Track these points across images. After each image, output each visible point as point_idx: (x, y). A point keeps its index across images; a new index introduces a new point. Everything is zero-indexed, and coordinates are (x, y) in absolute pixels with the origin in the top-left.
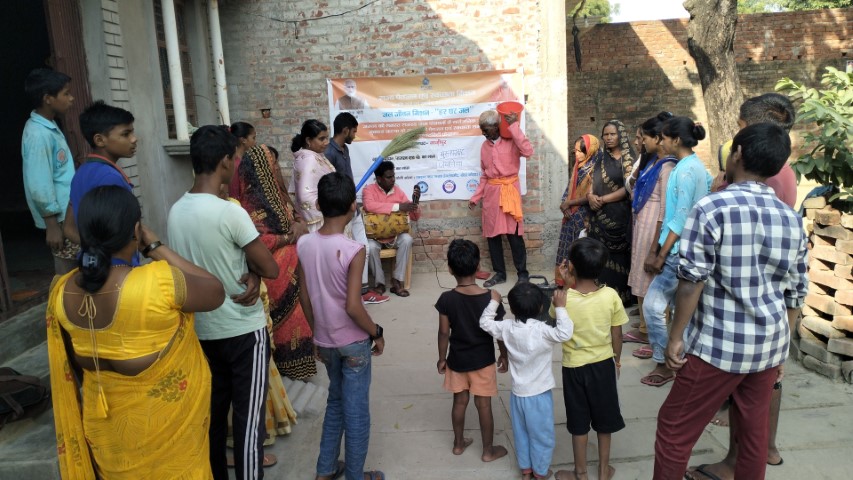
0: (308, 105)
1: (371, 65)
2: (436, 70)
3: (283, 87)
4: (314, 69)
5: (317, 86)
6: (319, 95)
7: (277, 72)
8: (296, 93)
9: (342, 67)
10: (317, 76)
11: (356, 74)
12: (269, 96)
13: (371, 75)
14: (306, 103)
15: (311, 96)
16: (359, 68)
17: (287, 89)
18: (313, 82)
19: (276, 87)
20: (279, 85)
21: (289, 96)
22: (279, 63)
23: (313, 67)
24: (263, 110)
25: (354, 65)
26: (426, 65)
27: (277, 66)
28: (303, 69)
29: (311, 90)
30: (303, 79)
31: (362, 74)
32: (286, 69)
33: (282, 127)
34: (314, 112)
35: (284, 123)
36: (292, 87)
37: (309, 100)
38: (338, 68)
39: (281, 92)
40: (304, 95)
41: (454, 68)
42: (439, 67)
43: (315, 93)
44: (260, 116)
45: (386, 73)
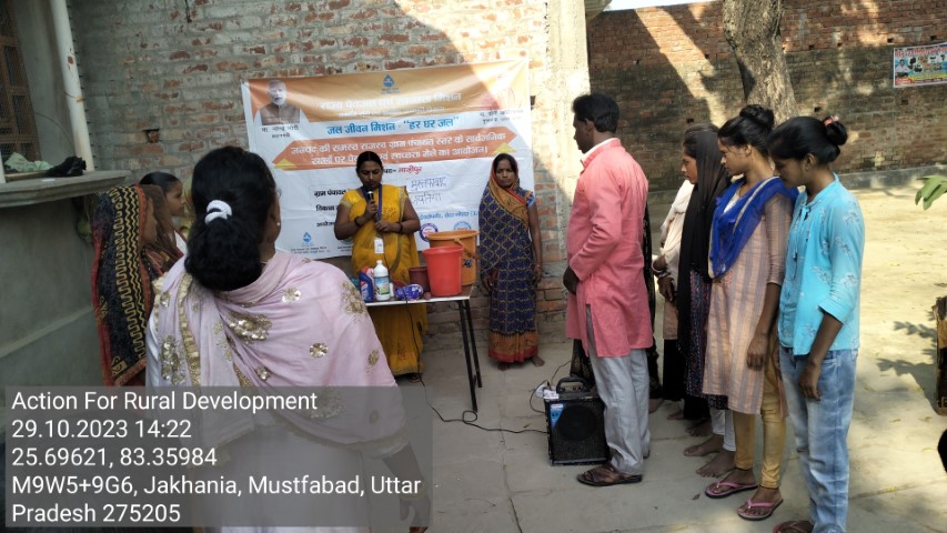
0: (216, 121)
1: (305, 59)
2: (402, 64)
3: (175, 95)
4: (221, 67)
5: (227, 93)
6: (231, 106)
7: (165, 74)
8: (196, 105)
9: (264, 64)
10: (227, 77)
11: (285, 73)
12: (154, 110)
13: (307, 74)
14: (212, 118)
15: (218, 108)
16: (289, 64)
17: (183, 99)
18: (221, 87)
19: (165, 96)
20: (170, 93)
21: (186, 109)
22: (167, 60)
23: (219, 65)
24: (148, 131)
25: (280, 60)
26: (387, 57)
27: (166, 65)
28: (203, 68)
29: (218, 99)
30: (205, 82)
31: (293, 73)
32: (179, 69)
33: (178, 155)
34: (226, 130)
35: (181, 149)
36: (189, 96)
37: (216, 113)
38: (257, 65)
39: (174, 102)
40: (208, 106)
41: (429, 60)
42: (406, 60)
43: (225, 102)
44: (143, 140)
45: (330, 71)
